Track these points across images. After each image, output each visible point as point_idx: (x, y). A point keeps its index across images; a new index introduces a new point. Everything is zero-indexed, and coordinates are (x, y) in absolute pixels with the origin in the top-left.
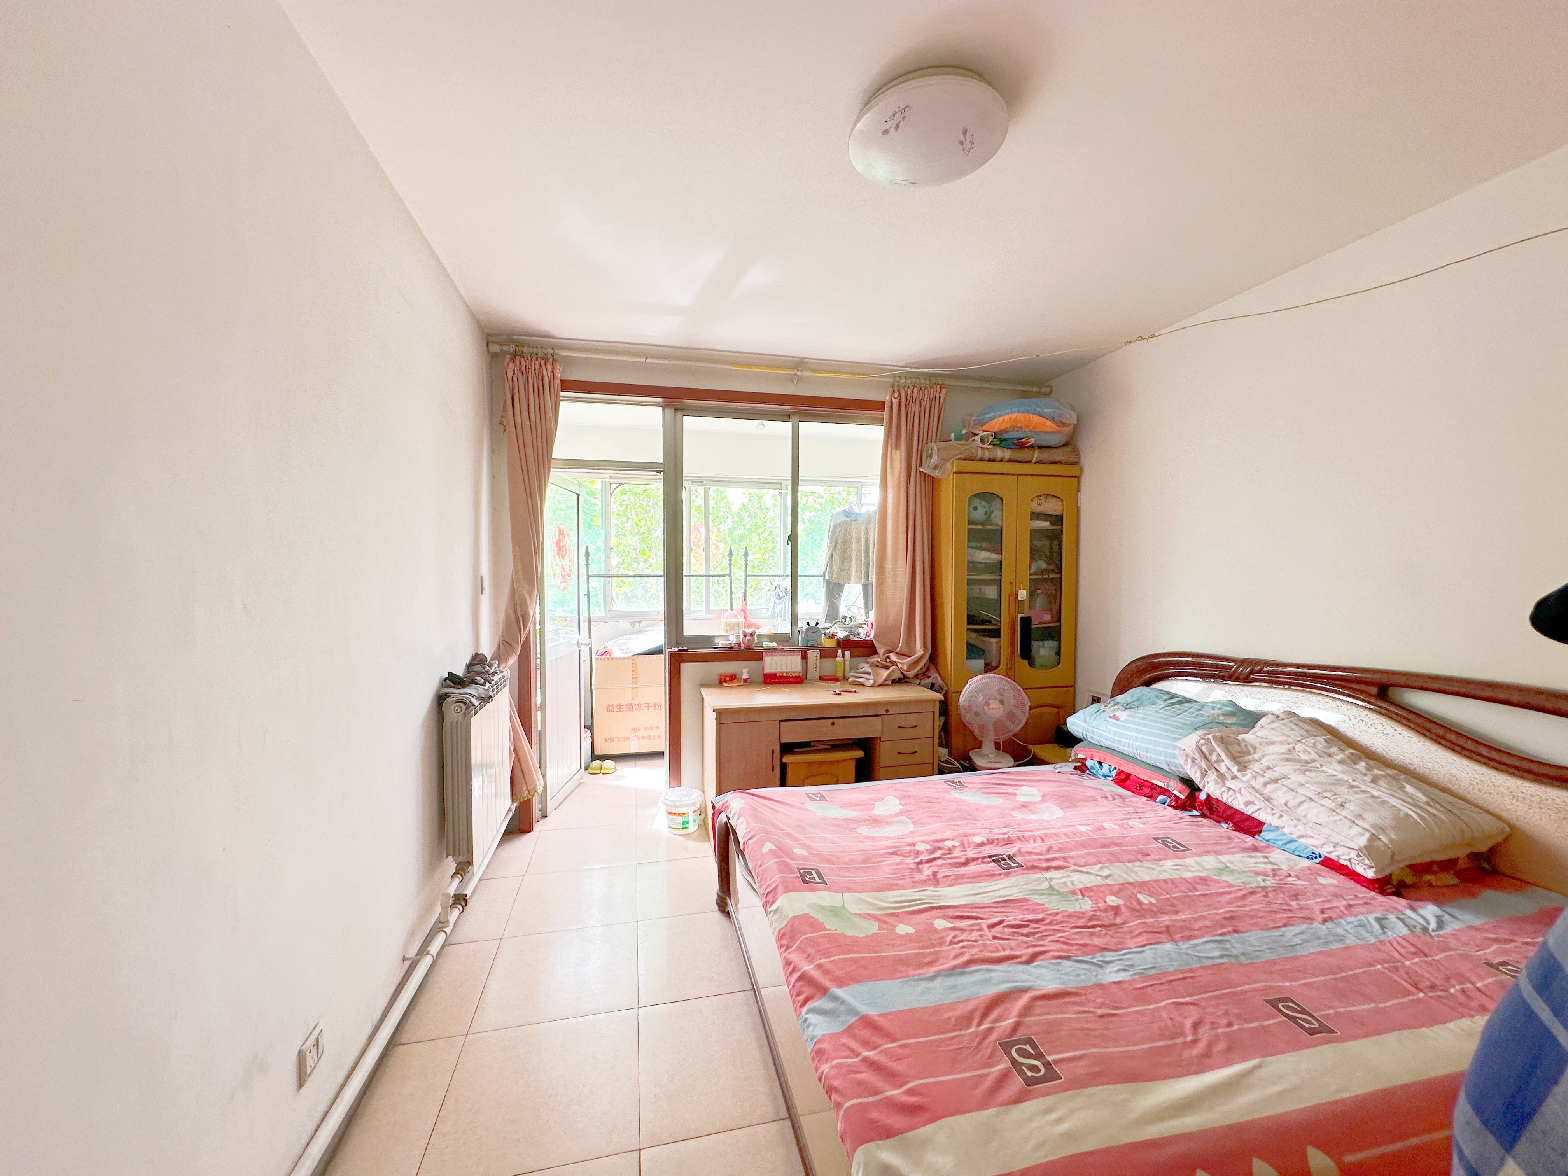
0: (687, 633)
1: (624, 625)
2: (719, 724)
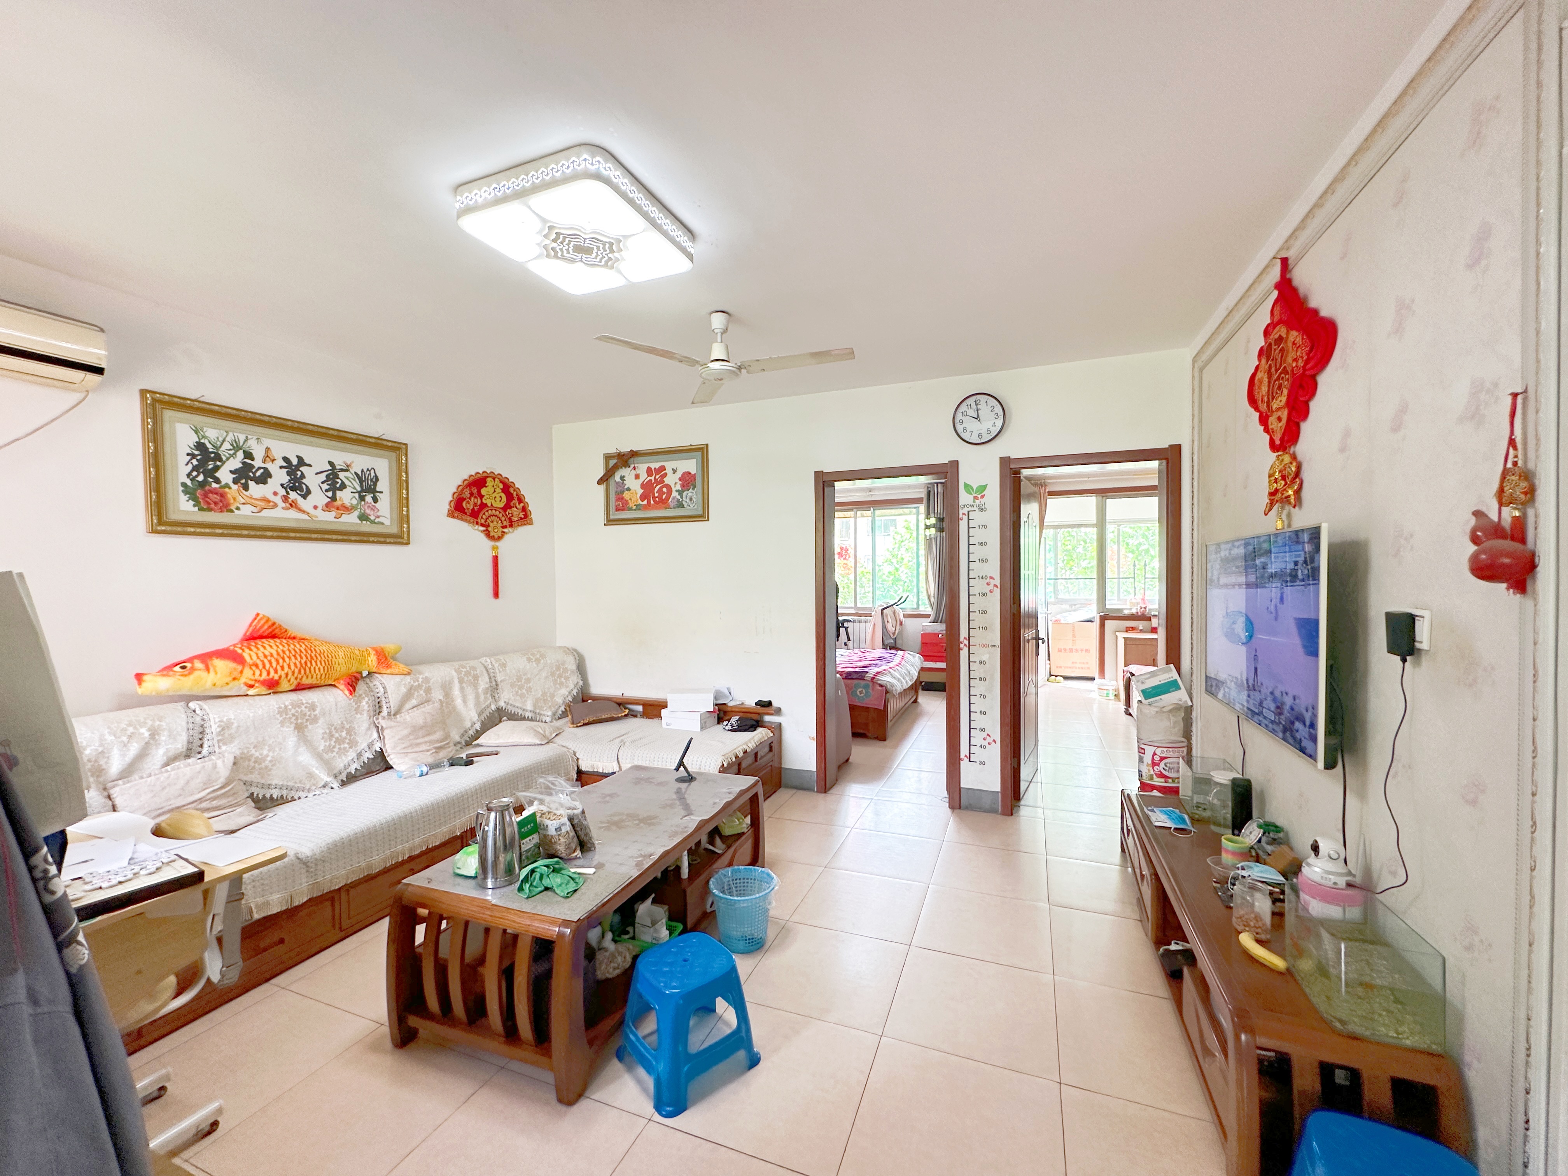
0: (1107, 607)
1: (1066, 607)
2: (1126, 644)
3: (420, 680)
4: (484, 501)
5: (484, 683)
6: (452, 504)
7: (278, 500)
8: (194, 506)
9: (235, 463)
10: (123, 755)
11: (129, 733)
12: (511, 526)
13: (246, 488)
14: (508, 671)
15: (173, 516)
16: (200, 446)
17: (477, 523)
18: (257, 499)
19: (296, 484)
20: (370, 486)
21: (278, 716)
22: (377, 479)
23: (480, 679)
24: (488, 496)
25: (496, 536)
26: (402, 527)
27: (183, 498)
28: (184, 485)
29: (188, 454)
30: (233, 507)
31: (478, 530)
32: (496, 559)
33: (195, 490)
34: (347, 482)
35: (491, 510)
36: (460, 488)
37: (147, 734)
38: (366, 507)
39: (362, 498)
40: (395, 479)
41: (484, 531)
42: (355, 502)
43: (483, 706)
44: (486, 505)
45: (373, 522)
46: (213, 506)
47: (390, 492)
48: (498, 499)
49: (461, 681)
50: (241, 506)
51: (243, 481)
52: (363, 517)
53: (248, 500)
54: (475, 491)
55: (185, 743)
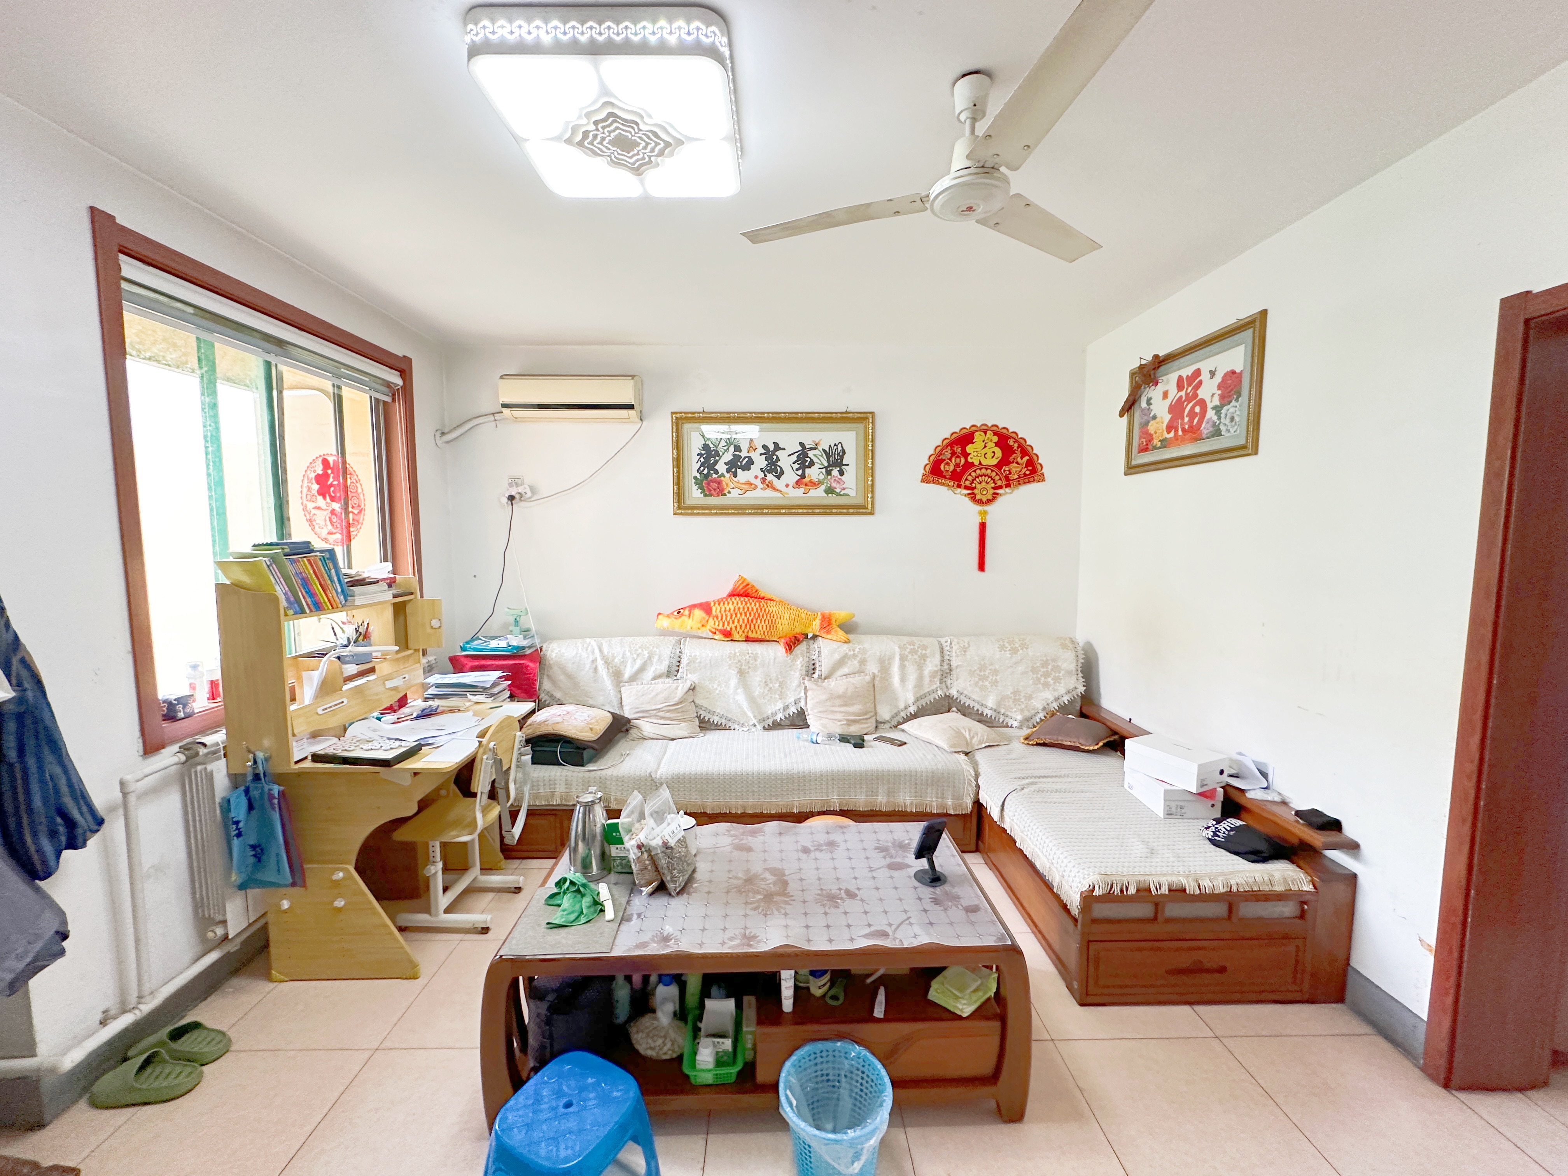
3: (857, 650)
4: (969, 460)
5: (932, 664)
6: (928, 468)
7: (758, 482)
8: (701, 493)
9: (728, 457)
10: (632, 667)
11: (638, 653)
12: (1008, 486)
13: (735, 475)
14: (968, 657)
15: (689, 502)
16: (706, 447)
17: (959, 486)
18: (742, 484)
19: (773, 467)
20: (837, 460)
21: (728, 660)
22: (844, 452)
23: (928, 660)
24: (975, 454)
25: (984, 500)
26: (866, 497)
27: (695, 487)
28: (695, 478)
29: (698, 455)
30: (726, 492)
31: (960, 493)
32: (983, 527)
33: (702, 481)
34: (815, 460)
35: (980, 469)
36: (939, 449)
37: (647, 656)
38: (832, 481)
39: (829, 473)
40: (862, 449)
41: (969, 494)
42: (822, 477)
43: (926, 691)
44: (972, 464)
45: (839, 495)
46: (713, 492)
47: (857, 464)
48: (990, 455)
49: (903, 659)
50: (731, 490)
51: (733, 470)
52: (830, 491)
53: (737, 485)
54: (958, 450)
55: (667, 667)
